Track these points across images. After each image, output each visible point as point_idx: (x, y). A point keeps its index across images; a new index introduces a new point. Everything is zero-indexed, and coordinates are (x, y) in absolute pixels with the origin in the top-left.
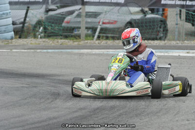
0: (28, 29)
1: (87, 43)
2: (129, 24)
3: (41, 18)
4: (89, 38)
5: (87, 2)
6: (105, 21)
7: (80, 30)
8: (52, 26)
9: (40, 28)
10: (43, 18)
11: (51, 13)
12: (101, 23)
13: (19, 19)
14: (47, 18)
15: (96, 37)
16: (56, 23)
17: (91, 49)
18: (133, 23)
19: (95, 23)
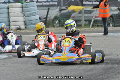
0: (49, 22)
1: (86, 29)
2: (111, 17)
3: (57, 15)
4: (87, 26)
5: (85, 4)
6: (96, 16)
7: (81, 21)
8: (64, 20)
9: (56, 21)
10: (58, 15)
11: (63, 12)
12: (94, 17)
13: (43, 16)
14: (61, 15)
15: (91, 25)
16: (66, 18)
17: (89, 33)
18: (113, 16)
19: (90, 17)
